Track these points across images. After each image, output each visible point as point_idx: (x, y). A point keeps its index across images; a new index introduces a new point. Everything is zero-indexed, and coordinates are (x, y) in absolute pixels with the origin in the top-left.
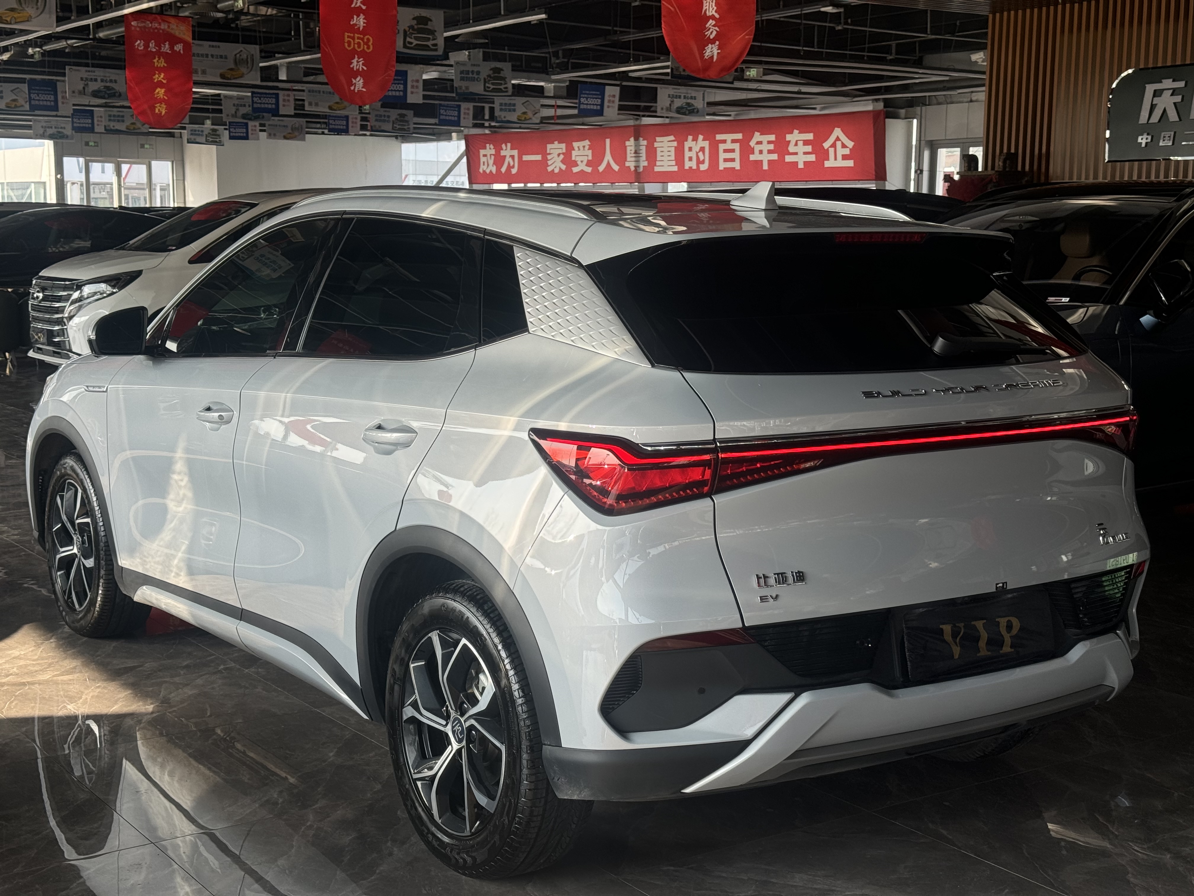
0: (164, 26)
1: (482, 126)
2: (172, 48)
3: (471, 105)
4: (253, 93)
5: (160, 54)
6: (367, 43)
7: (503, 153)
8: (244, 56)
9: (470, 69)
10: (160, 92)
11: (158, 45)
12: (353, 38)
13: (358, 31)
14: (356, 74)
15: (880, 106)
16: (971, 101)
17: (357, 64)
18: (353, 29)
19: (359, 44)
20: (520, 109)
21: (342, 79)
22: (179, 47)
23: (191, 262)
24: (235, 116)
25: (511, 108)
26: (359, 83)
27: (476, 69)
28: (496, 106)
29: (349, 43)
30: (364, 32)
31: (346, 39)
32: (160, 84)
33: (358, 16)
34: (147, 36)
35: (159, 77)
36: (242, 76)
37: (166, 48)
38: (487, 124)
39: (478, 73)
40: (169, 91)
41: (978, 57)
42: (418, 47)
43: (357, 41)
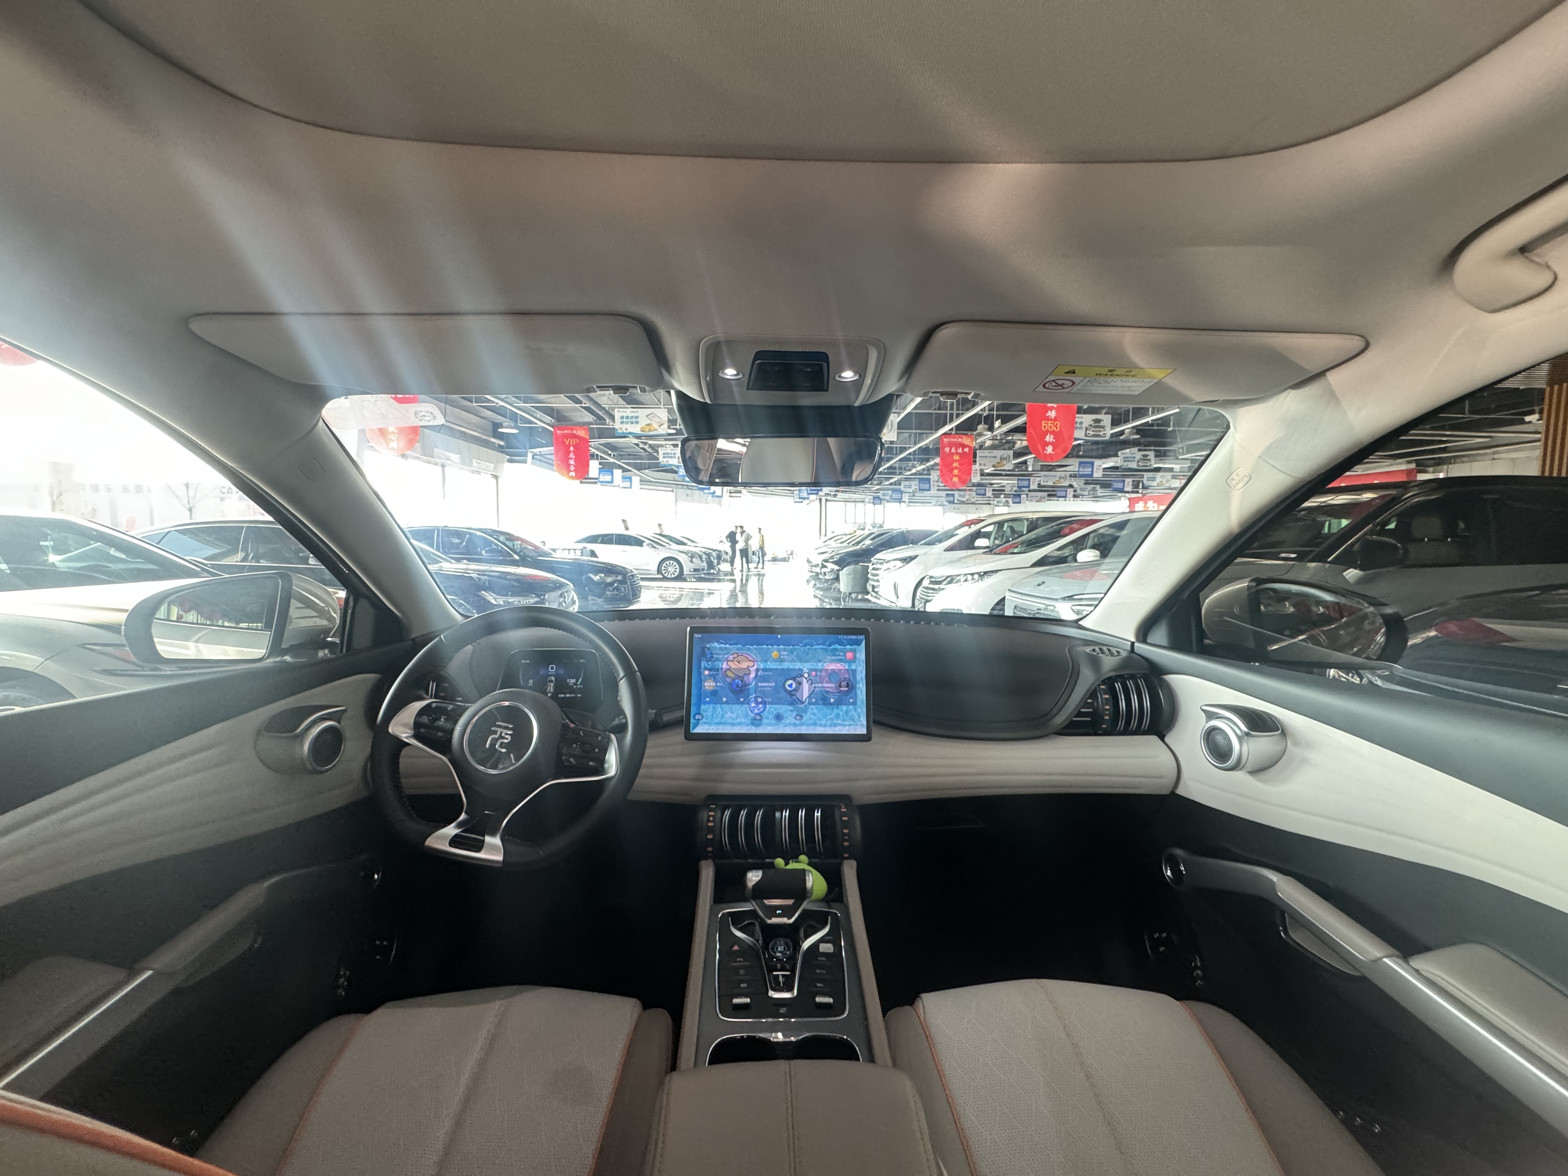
0: (960, 440)
1: (1137, 492)
2: (963, 450)
3: (1130, 480)
4: (1018, 480)
5: (957, 453)
6: (1056, 426)
7: (1148, 505)
8: (1005, 456)
9: (1130, 455)
10: (956, 472)
11: (956, 449)
12: (1048, 424)
13: (1051, 420)
14: (1048, 444)
15: (1413, 466)
16: (1494, 459)
17: (1049, 438)
18: (1048, 419)
19: (1051, 427)
20: (1158, 480)
21: (1040, 448)
22: (966, 450)
23: (945, 550)
24: (1011, 491)
25: (1153, 479)
26: (1049, 449)
27: (1133, 456)
28: (1145, 480)
29: (1045, 427)
30: (1055, 419)
31: (1043, 424)
32: (956, 468)
33: (1051, 411)
34: (951, 445)
35: (955, 464)
36: (1004, 465)
37: (960, 450)
38: (1140, 491)
39: (1134, 458)
40: (960, 470)
41: (1533, 418)
42: (1094, 436)
43: (1050, 425)
